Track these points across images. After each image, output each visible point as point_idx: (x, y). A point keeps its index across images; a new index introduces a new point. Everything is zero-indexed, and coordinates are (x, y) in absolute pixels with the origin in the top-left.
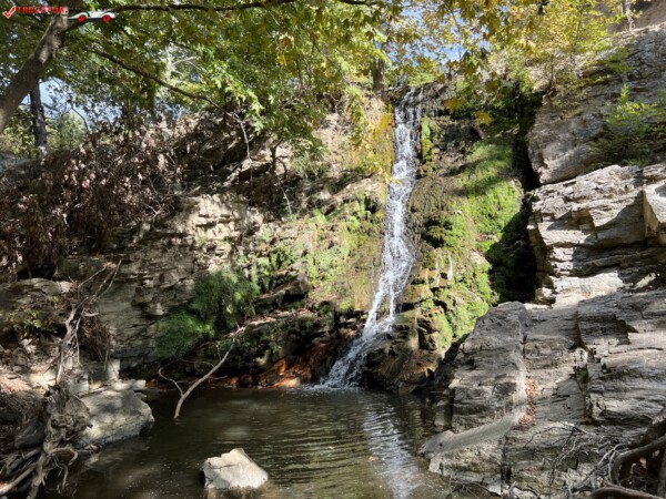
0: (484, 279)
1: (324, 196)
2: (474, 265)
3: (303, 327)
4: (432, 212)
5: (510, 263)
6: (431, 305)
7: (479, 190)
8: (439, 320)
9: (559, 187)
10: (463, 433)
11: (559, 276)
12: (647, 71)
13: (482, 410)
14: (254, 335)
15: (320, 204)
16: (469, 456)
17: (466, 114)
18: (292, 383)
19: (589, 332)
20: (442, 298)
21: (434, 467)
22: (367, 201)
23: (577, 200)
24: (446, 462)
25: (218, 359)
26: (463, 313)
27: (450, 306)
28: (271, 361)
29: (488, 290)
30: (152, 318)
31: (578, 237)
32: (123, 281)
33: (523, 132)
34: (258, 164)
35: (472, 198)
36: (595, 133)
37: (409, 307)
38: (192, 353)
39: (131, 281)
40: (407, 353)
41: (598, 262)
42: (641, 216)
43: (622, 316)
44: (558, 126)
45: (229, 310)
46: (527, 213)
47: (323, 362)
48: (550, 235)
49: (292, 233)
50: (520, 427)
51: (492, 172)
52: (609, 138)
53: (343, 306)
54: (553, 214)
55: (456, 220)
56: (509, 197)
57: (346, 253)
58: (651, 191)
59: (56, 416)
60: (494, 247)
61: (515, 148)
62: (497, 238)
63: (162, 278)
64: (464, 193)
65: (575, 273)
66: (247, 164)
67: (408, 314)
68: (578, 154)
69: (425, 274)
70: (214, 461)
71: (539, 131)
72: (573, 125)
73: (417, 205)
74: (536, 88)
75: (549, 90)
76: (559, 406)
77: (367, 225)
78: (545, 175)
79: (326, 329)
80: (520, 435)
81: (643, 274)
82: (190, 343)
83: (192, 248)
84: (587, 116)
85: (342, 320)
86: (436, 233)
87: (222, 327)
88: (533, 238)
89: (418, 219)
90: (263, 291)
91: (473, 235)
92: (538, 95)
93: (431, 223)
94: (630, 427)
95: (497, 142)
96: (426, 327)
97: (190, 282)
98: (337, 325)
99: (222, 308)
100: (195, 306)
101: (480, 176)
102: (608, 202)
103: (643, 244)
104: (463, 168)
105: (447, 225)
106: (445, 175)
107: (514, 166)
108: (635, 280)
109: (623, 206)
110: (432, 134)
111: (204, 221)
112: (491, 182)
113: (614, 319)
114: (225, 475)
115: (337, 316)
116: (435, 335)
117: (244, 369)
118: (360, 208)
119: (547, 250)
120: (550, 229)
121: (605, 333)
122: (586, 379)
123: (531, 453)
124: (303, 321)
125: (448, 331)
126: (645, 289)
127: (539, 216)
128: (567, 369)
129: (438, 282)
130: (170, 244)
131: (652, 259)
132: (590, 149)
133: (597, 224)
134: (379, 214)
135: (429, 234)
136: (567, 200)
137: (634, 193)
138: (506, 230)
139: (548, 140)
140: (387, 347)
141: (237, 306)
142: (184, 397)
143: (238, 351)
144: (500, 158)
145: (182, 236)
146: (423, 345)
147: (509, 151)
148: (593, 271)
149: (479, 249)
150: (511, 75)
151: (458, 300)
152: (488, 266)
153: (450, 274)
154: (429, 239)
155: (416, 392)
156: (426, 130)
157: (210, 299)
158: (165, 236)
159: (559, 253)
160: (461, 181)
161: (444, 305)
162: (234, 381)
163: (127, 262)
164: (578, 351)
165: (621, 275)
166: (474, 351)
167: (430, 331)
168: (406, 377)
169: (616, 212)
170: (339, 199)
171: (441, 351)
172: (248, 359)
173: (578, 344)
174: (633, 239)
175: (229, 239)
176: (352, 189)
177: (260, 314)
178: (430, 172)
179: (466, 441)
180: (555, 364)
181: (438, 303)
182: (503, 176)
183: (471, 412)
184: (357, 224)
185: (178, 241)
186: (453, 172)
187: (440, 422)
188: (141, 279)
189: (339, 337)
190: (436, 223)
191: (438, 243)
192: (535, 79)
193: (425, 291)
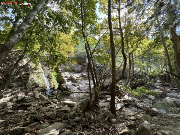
4: (47, 74)
36: (64, 68)
55: (52, 76)
67: (51, 87)
69: (51, 82)
73: (45, 73)
93: (48, 76)
124: (42, 89)
136: (65, 75)
149: (55, 79)
152: (57, 81)
154: (49, 78)
159: (65, 80)
174: (71, 79)
178: (45, 69)
186: (49, 69)
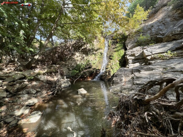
0: (118, 64)
1: (94, 52)
2: (117, 62)
3: (91, 72)
4: (111, 54)
5: (122, 62)
6: (110, 68)
7: (118, 51)
8: (111, 70)
9: (130, 50)
10: (115, 86)
11: (130, 64)
12: (145, 31)
13: (118, 83)
14: (84, 73)
15: (94, 53)
16: (116, 89)
17: (116, 39)
18: (90, 79)
19: (134, 72)
20: (112, 67)
21: (111, 91)
22: (101, 53)
23: (133, 52)
24: (112, 90)
25: (79, 76)
26: (115, 69)
27: (113, 68)
28: (87, 76)
29: (119, 66)
30: (70, 70)
31: (133, 58)
32: (66, 65)
33: (125, 42)
34: (84, 48)
35: (117, 52)
36: (136, 42)
37: (107, 69)
38: (76, 75)
39: (67, 65)
40: (107, 75)
41: (136, 61)
42: (143, 54)
43: (139, 69)
44: (130, 41)
45: (81, 69)
46: (125, 54)
47: (94, 76)
48: (128, 57)
49: (89, 58)
50: (123, 85)
51: (120, 48)
52: (138, 42)
53: (97, 68)
54: (129, 54)
55: (114, 56)
56: (122, 52)
57: (97, 60)
58: (145, 50)
59: (58, 83)
60: (120, 60)
61: (123, 44)
62: (120, 58)
63: (71, 65)
64: (115, 51)
65: (132, 63)
66: (83, 48)
67: (107, 70)
68: (133, 45)
69: (109, 64)
70: (79, 90)
71: (127, 41)
72: (133, 41)
73: (108, 53)
74: (127, 35)
75: (129, 35)
76: (129, 82)
77: (101, 56)
78: (128, 48)
79: (95, 72)
80: (123, 86)
81: (143, 63)
82: (75, 74)
83: (75, 60)
84: (135, 39)
85: (97, 71)
86: (111, 57)
87: (80, 71)
88: (126, 58)
89: (108, 55)
90: (85, 66)
91: (117, 58)
92: (127, 36)
93: (110, 56)
94: (140, 85)
95: (121, 43)
96: (109, 71)
97: (75, 65)
98: (96, 71)
99: (80, 69)
100: (76, 69)
101: (118, 49)
102: (138, 52)
103: (143, 59)
104: (115, 48)
105: (113, 56)
106: (113, 49)
107: (123, 47)
108: (141, 64)
109: (140, 53)
110: (111, 42)
111: (77, 56)
112: (120, 50)
113: (138, 70)
114: (81, 92)
115: (96, 70)
116: (111, 73)
117: (83, 77)
118: (100, 54)
119: (128, 60)
120: (129, 57)
121: (137, 72)
122: (133, 78)
123: (125, 89)
124: (91, 71)
125: (113, 72)
126: (143, 65)
127: (127, 55)
128: (131, 77)
129: (111, 65)
130: (72, 60)
131: (144, 61)
132: (135, 44)
133: (136, 56)
134: (103, 55)
135: (110, 58)
136: (131, 52)
137: (142, 51)
138: (122, 57)
139: (129, 43)
140: (104, 74)
141: (82, 68)
142: (75, 81)
143: (82, 75)
144: (121, 46)
145: (74, 58)
146: (109, 74)
147: (122, 45)
148: (135, 63)
149: (118, 60)
150: (123, 33)
151: (114, 67)
152: (119, 62)
153: (113, 64)
155: (108, 81)
156: (110, 42)
157: (78, 67)
158: (71, 58)
159: (130, 60)
160: (115, 50)
161: (112, 68)
162: (82, 79)
163: (66, 62)
164: (132, 74)
165: (139, 63)
166: (117, 75)
167: (110, 72)
168: (107, 79)
169: (139, 54)
170: (96, 52)
171: (112, 75)
172: (84, 76)
173: (133, 73)
174: (141, 58)
175: (80, 59)
176: (98, 51)
177: (85, 70)
178: (110, 48)
179: (115, 87)
180: (129, 76)
181: (111, 68)
182: (122, 49)
183: (116, 83)
184: (99, 56)
185: (73, 59)
186: (114, 48)
187: (111, 85)
188: (68, 65)
189: (97, 73)
190: (111, 56)
191: (111, 59)
192: (127, 33)
193: (109, 66)
